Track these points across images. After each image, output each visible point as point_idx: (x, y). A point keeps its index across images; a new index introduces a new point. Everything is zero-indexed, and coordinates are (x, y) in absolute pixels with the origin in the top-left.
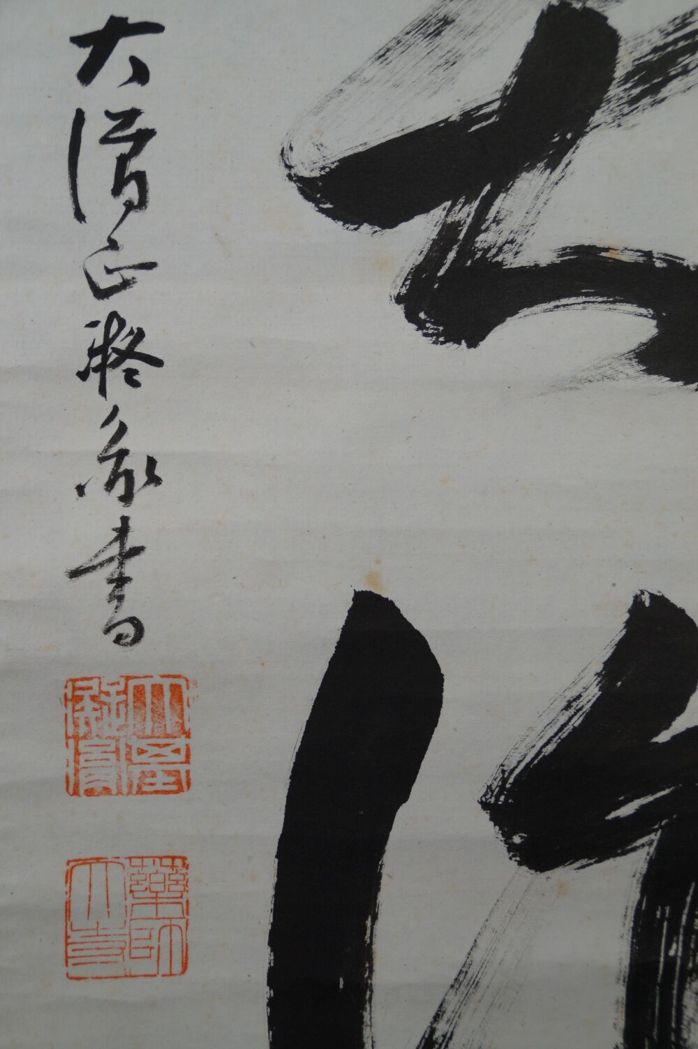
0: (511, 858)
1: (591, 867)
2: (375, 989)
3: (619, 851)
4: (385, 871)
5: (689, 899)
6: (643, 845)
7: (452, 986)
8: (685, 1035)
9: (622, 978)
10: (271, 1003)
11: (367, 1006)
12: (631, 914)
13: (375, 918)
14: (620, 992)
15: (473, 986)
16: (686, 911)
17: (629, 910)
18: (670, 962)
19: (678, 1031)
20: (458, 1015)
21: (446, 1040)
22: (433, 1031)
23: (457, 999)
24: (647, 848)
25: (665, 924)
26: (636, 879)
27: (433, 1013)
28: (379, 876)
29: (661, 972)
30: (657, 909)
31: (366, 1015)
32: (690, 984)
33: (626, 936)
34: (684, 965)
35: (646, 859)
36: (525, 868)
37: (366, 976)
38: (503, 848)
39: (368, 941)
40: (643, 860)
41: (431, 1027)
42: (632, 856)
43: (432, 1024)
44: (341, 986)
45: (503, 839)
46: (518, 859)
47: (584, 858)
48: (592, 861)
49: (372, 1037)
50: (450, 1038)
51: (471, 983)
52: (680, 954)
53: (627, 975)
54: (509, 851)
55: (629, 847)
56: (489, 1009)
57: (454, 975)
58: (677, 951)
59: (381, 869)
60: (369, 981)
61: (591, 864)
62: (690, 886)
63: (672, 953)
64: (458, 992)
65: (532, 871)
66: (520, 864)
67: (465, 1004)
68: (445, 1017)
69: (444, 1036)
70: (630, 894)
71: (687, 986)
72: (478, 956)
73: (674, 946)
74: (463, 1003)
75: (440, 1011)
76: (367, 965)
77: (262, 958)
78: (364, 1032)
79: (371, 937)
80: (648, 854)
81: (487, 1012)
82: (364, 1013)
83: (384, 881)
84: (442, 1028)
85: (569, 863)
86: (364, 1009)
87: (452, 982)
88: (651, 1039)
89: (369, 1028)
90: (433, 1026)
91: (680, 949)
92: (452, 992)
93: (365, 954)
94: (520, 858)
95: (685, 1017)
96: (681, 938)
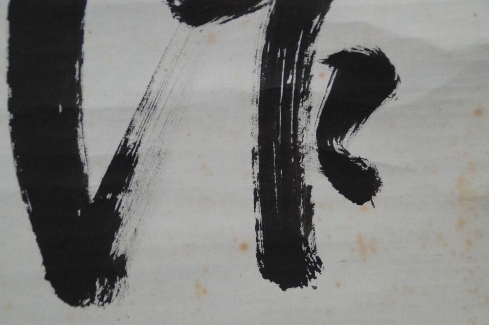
0: (174, 17)
1: (230, 22)
2: (84, 112)
3: (249, 9)
4: (86, 29)
5: (299, 43)
6: (266, 4)
7: (138, 109)
8: (300, 139)
9: (255, 101)
10: (12, 123)
11: (80, 124)
12: (260, 55)
13: (81, 63)
14: (255, 110)
15: (153, 109)
16: (298, 52)
17: (258, 53)
18: (288, 88)
19: (295, 136)
20: (143, 129)
21: (136, 146)
22: (126, 140)
23: (142, 118)
24: (268, 6)
25: (284, 62)
26: (262, 30)
27: (126, 128)
28: (82, 33)
29: (282, 96)
30: (278, 51)
31: (79, 130)
32: (302, 103)
33: (257, 71)
34: (297, 91)
35: (268, 14)
36: (184, 24)
37: (77, 103)
38: (168, 9)
39: (78, 79)
40: (266, 15)
41: (125, 138)
42: (258, 12)
43: (126, 136)
44: (60, 111)
45: (168, 3)
46: (179, 17)
47: (225, 15)
48: (231, 17)
49: (84, 145)
50: (139, 145)
51: (151, 106)
52: (294, 82)
53: (258, 98)
54: (172, 11)
55: (256, 6)
56: (164, 125)
57: (139, 102)
58: (292, 80)
59: (83, 27)
60: (80, 107)
61: (230, 20)
62: (301, 33)
63: (289, 82)
64: (143, 113)
65: (190, 26)
66: (181, 21)
67: (148, 122)
68: (135, 131)
69: (135, 144)
70: (260, 41)
71: (301, 105)
72: (155, 87)
73: (291, 77)
74: (146, 121)
75: (131, 127)
76: (78, 96)
77: (3, 91)
78: (79, 142)
79: (79, 76)
80: (270, 11)
81: (163, 127)
82: (78, 129)
83: (86, 36)
84: (133, 138)
85: (215, 19)
86: (77, 126)
87: (137, 106)
88: (277, 142)
89: (81, 139)
90: (127, 137)
91: (295, 79)
92: (138, 113)
93: (76, 88)
94: (180, 16)
95: (299, 126)
96: (295, 71)
